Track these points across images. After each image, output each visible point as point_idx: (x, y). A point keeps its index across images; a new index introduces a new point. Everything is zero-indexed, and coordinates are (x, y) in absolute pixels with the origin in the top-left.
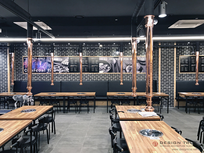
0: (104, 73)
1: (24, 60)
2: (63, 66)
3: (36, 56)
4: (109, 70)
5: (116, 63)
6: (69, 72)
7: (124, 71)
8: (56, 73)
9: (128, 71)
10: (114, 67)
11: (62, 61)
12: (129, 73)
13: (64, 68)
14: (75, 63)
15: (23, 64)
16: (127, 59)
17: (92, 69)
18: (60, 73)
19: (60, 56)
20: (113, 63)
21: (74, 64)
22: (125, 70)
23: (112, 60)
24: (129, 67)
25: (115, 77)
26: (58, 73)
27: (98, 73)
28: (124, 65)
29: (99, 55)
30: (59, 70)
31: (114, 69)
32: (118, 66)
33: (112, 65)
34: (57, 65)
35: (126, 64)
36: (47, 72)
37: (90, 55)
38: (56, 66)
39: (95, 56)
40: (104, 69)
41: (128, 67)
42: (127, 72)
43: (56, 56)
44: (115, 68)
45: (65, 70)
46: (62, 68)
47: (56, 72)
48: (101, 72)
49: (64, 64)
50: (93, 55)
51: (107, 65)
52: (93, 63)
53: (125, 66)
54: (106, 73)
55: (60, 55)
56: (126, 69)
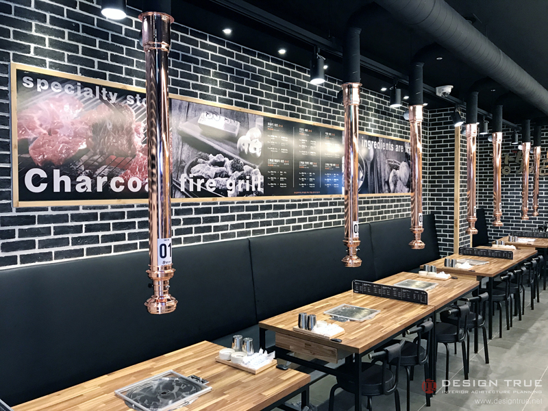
8: (216, 199)
11: (239, 135)
26: (223, 199)
38: (215, 158)
45: (251, 183)
49: (246, 151)
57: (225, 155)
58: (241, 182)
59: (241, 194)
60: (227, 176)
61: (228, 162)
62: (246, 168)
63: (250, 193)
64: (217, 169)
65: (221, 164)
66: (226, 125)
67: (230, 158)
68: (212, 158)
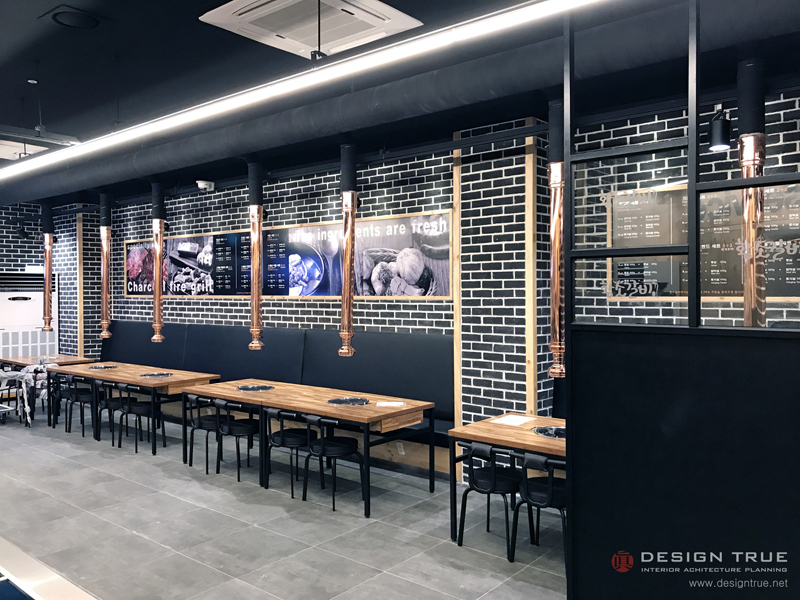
1: (128, 251)
2: (200, 270)
4: (318, 283)
5: (339, 251)
7: (366, 287)
8: (185, 296)
10: (334, 272)
11: (198, 254)
13: (204, 278)
14: (227, 258)
15: (125, 266)
16: (374, 232)
17: (270, 278)
18: (195, 294)
19: (194, 235)
20: (331, 254)
21: (225, 263)
22: (369, 282)
23: (327, 238)
24: (382, 267)
26: (189, 296)
27: (286, 297)
29: (287, 223)
30: (193, 284)
31: (333, 280)
33: (325, 260)
34: (187, 266)
35: (373, 257)
37: (264, 225)
39: (276, 227)
40: (304, 277)
43: (186, 236)
44: (337, 273)
45: (205, 286)
46: (198, 277)
47: (186, 290)
48: (295, 292)
49: (202, 263)
50: (295, 222)
52: (272, 256)
53: (368, 267)
54: (309, 297)
55: (193, 232)
56: (373, 278)
57: (191, 268)
58: (199, 285)
59: (199, 293)
60: (192, 281)
61: (192, 272)
62: (202, 275)
63: (204, 293)
64: (186, 277)
65: (188, 274)
66: (191, 248)
67: (193, 269)
68: (184, 270)
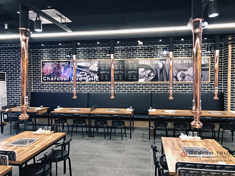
0: (145, 82)
1: (43, 65)
3: (57, 59)
4: (153, 77)
5: (163, 67)
6: (98, 80)
7: (174, 79)
8: (82, 82)
9: (180, 79)
10: (160, 74)
11: (89, 67)
12: (182, 82)
13: (93, 76)
14: (107, 69)
15: (41, 70)
16: (178, 62)
17: (129, 76)
18: (88, 81)
20: (159, 68)
21: (105, 70)
22: (176, 77)
23: (157, 63)
24: (182, 73)
25: (161, 87)
26: (84, 82)
27: (137, 82)
28: (175, 71)
29: (138, 58)
30: (86, 78)
31: (160, 77)
32: (166, 71)
33: (156, 70)
34: (83, 71)
35: (178, 70)
36: (71, 81)
37: (126, 58)
38: (82, 73)
39: (133, 59)
40: (146, 76)
41: (180, 73)
42: (178, 81)
43: (82, 60)
44: (162, 75)
45: (94, 78)
46: (90, 75)
47: (82, 80)
48: (141, 81)
49: (92, 70)
50: (130, 58)
51: (149, 71)
52: (130, 69)
53: (175, 73)
54: (148, 82)
55: (86, 59)
56: (178, 76)
58: (90, 78)
59: (90, 81)
61: (86, 73)
64: (82, 75)
66: (85, 65)
